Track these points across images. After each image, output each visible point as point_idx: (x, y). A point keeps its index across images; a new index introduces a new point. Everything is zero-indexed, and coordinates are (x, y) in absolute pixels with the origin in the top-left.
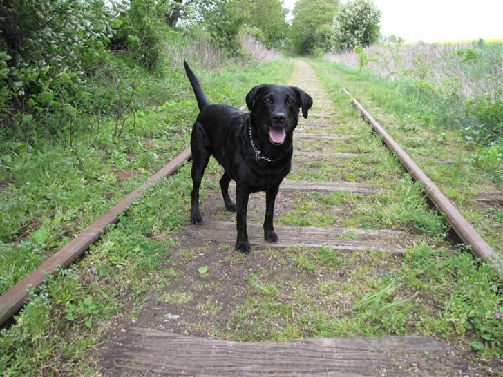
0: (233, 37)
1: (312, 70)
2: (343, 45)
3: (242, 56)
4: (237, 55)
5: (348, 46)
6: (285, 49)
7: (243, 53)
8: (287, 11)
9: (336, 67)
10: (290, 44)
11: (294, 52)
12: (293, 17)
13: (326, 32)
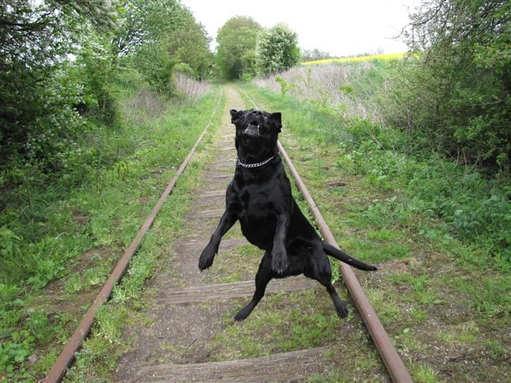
0: (168, 81)
1: (242, 99)
2: (267, 70)
3: (177, 96)
4: (173, 96)
5: (272, 70)
6: (214, 76)
7: (178, 94)
8: (211, 39)
9: (263, 92)
10: (218, 70)
11: (223, 78)
12: (218, 44)
13: (251, 57)
